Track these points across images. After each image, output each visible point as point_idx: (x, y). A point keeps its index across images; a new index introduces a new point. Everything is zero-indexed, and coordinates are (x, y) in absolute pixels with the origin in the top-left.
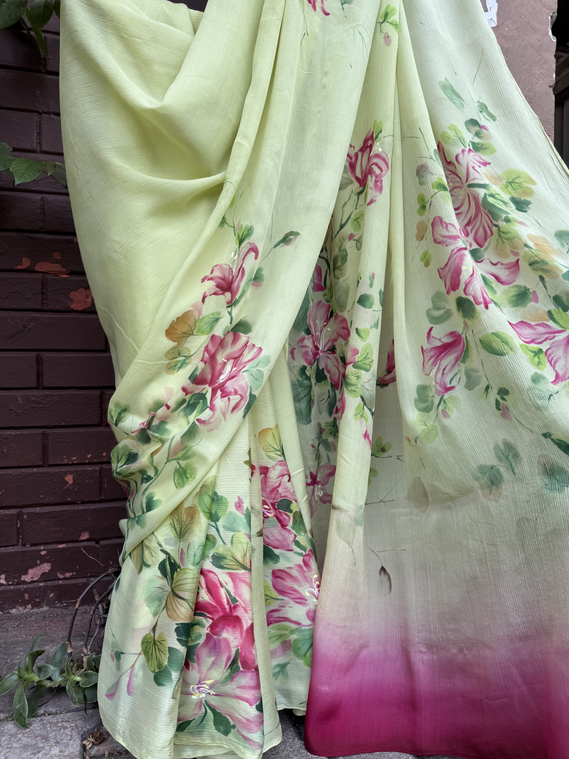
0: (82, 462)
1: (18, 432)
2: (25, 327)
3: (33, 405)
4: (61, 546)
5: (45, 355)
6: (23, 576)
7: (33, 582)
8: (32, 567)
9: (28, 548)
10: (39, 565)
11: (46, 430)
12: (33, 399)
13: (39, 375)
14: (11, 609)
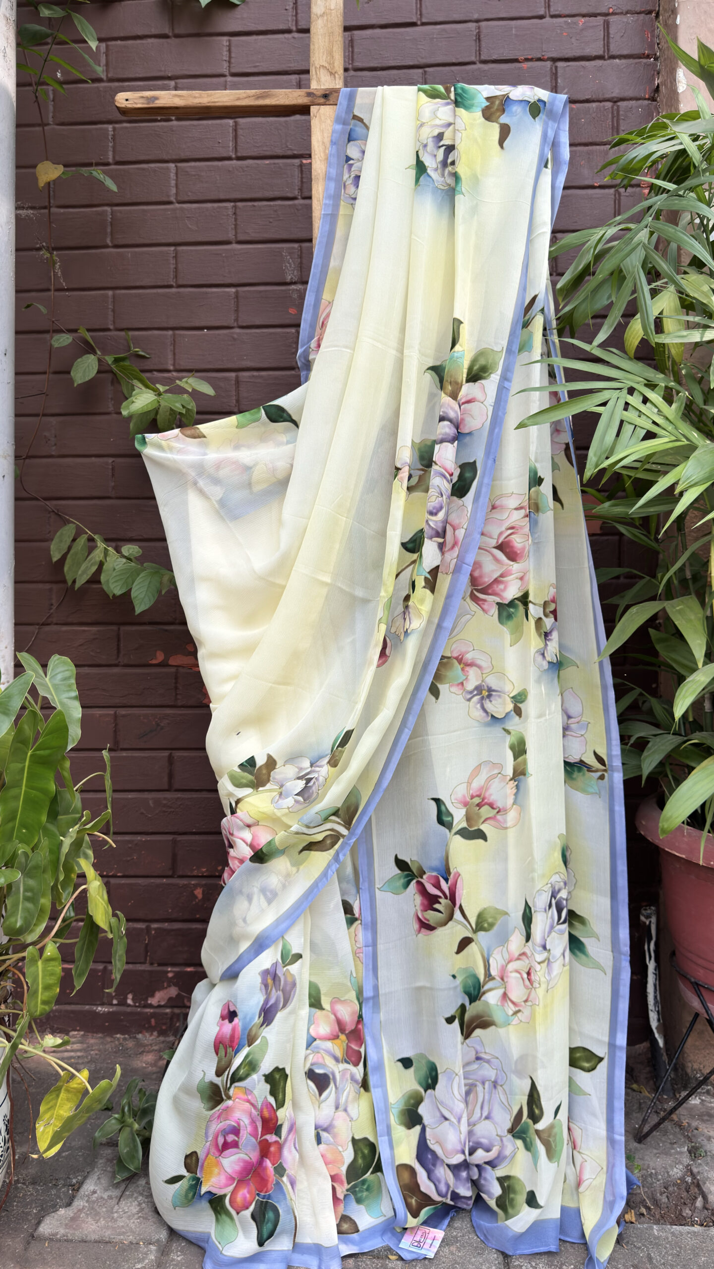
1: (149, 838)
2: (158, 725)
3: (164, 809)
4: (189, 969)
5: (177, 754)
6: (149, 999)
7: (159, 1006)
8: (159, 990)
9: (155, 967)
10: (166, 988)
11: (176, 836)
12: (165, 802)
13: (171, 776)
14: (138, 1033)
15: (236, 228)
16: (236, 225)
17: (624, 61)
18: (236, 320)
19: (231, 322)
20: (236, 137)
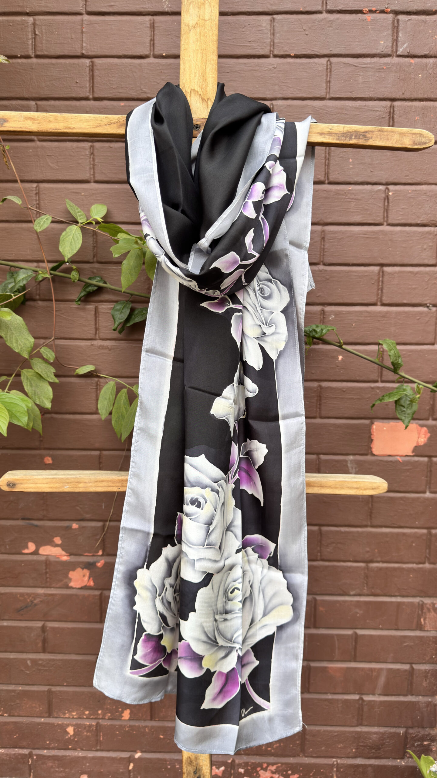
0: (81, 716)
2: (32, 602)
3: (40, 668)
12: (40, 662)
13: (44, 641)
15: (94, 168)
19: (90, 257)
20: (92, 77)
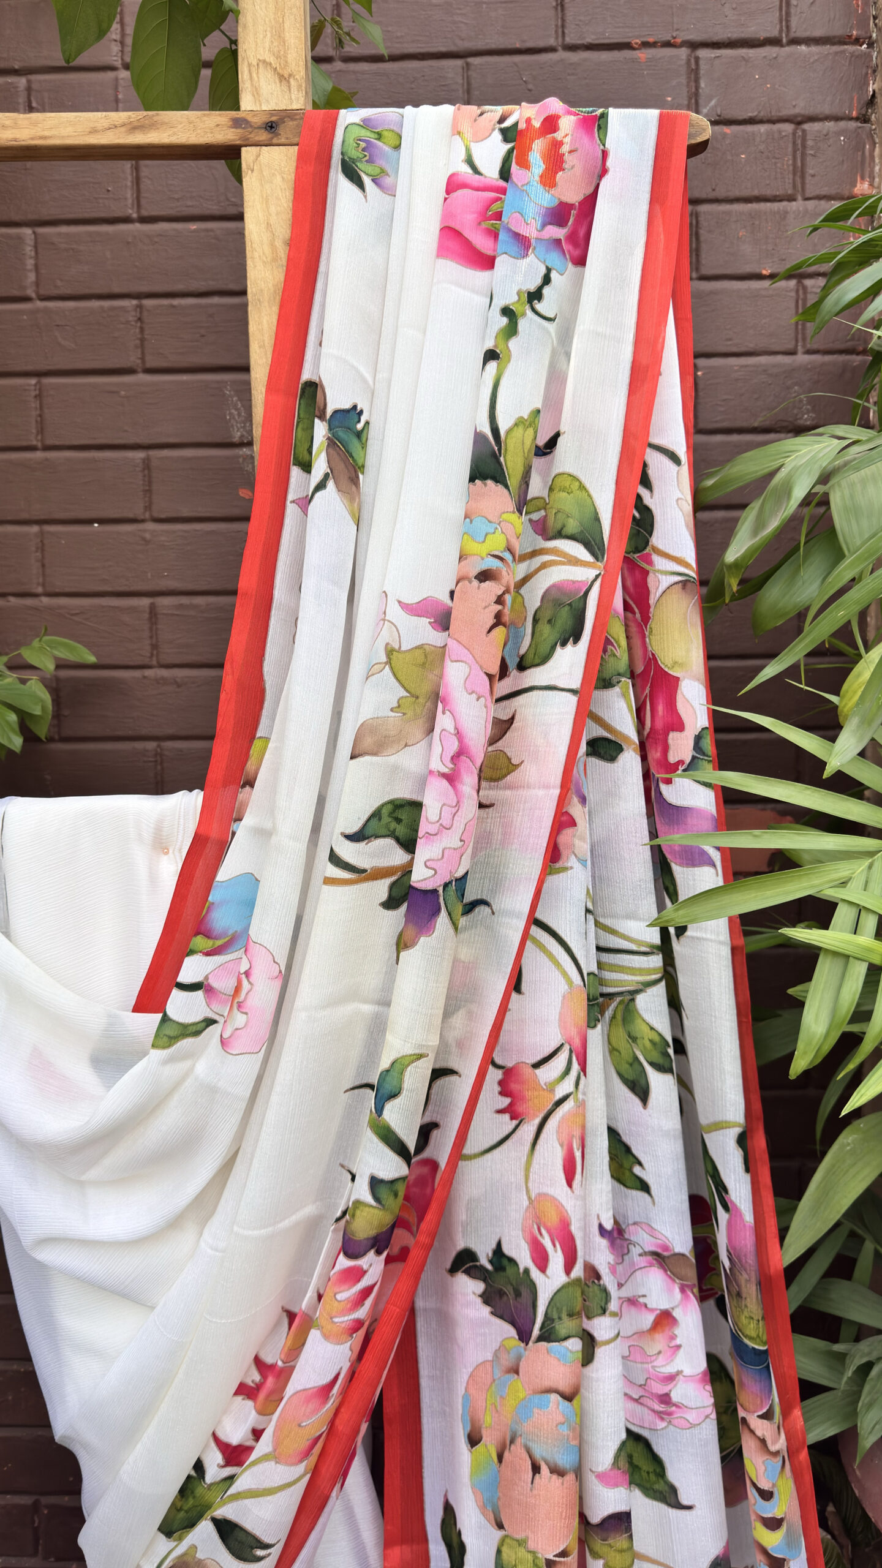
15: (142, 346)
16: (142, 340)
17: (814, 49)
18: (148, 507)
19: (138, 511)
20: (137, 181)
